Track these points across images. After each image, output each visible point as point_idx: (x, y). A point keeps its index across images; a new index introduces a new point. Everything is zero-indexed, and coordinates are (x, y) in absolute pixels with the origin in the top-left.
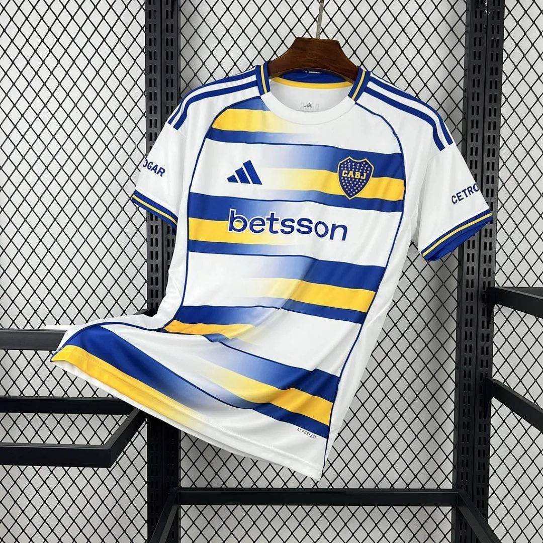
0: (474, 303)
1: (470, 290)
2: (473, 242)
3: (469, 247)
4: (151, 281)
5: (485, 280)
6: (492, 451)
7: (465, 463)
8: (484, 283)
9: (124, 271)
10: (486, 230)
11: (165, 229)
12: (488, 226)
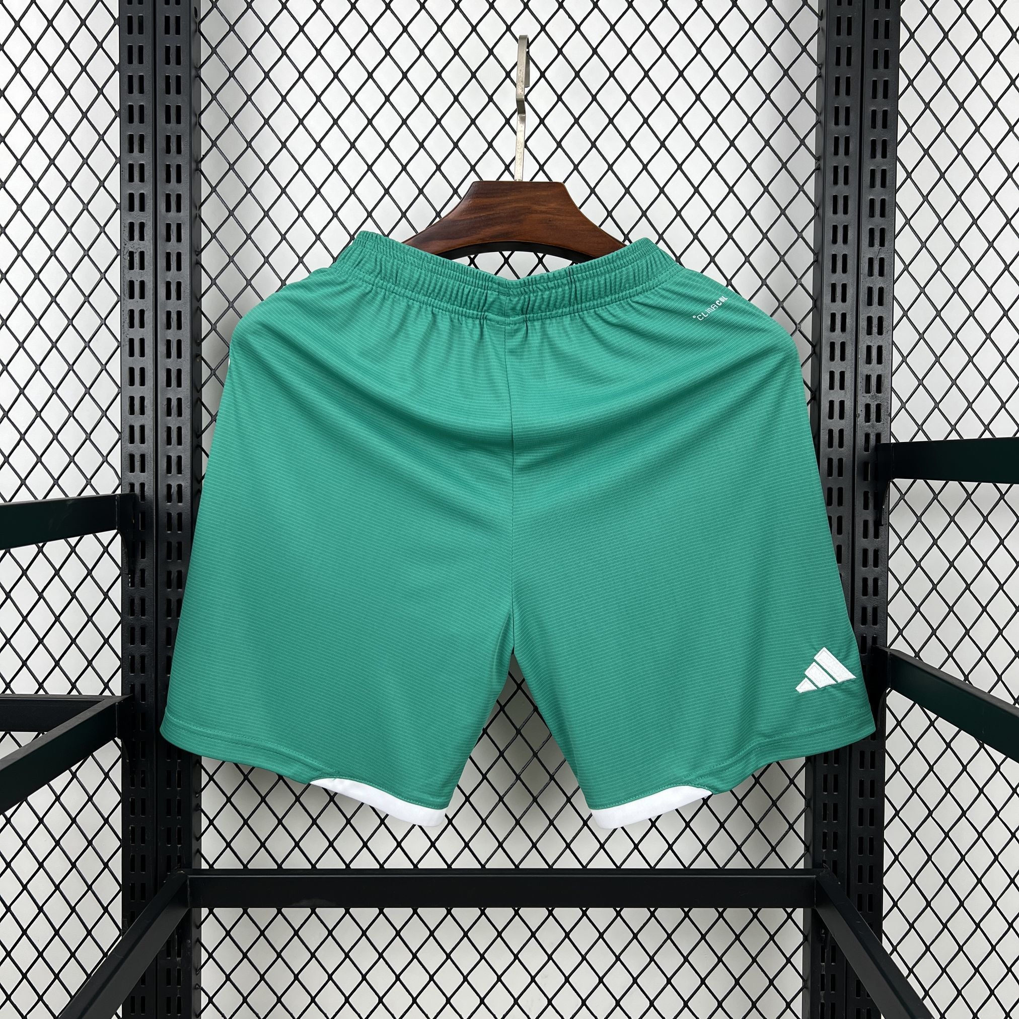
0: (845, 482)
1: (836, 453)
2: (843, 345)
3: (832, 358)
4: (130, 434)
5: (870, 432)
6: (889, 812)
7: (830, 839)
8: (867, 436)
9: (71, 414)
10: (870, 319)
11: (162, 318)
12: (875, 311)
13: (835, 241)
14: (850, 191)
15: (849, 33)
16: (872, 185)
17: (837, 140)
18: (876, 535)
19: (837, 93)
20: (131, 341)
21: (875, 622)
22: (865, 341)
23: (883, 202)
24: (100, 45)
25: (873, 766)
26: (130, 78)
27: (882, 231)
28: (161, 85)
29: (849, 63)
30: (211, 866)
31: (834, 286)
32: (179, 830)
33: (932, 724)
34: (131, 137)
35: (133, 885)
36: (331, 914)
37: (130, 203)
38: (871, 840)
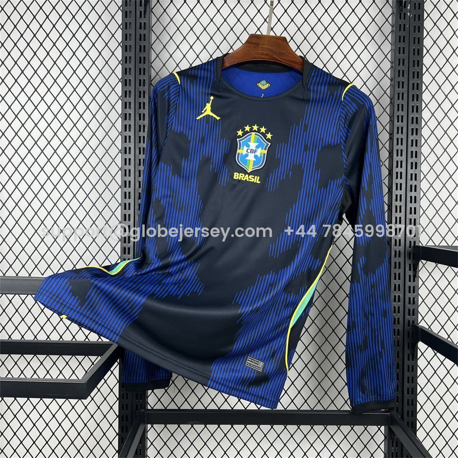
0: (401, 260)
1: (398, 248)
2: (400, 207)
3: (396, 212)
4: (124, 240)
5: (411, 240)
6: (419, 389)
10: (411, 197)
11: (137, 195)
12: (413, 194)
13: (397, 167)
14: (404, 147)
15: (403, 87)
16: (412, 146)
17: (398, 128)
18: (414, 281)
19: (398, 110)
20: (125, 204)
21: (413, 315)
22: (409, 205)
23: (416, 152)
24: (113, 89)
25: (413, 371)
26: (126, 103)
27: (416, 163)
28: (137, 105)
29: (403, 99)
30: (152, 408)
31: (397, 184)
32: (141, 394)
33: (435, 354)
34: (126, 125)
35: (123, 416)
36: (199, 427)
37: (125, 151)
38: (412, 400)
